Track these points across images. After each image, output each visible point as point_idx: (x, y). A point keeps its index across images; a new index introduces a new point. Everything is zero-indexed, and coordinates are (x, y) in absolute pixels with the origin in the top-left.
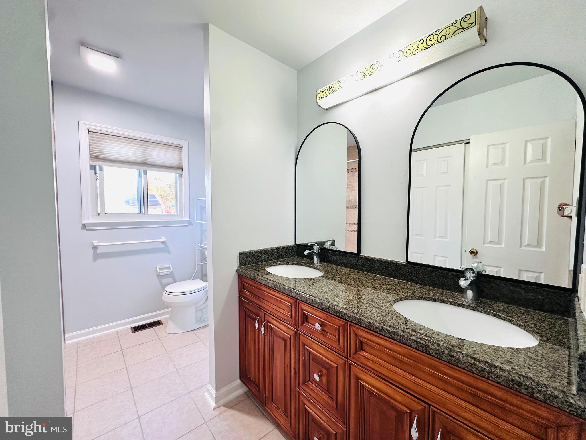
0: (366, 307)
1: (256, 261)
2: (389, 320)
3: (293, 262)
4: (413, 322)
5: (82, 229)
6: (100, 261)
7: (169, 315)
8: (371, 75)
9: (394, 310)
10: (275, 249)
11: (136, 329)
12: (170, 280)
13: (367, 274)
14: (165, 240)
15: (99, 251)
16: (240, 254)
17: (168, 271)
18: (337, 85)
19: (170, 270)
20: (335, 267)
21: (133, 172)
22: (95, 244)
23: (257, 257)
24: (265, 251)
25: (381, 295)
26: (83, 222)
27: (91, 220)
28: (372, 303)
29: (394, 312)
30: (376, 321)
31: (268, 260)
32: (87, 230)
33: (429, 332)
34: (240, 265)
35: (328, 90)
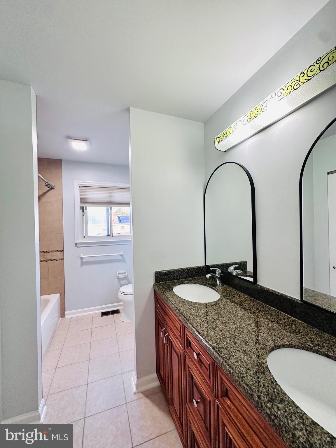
0: (236, 350)
1: (169, 279)
2: (251, 376)
3: (200, 282)
4: (277, 387)
5: (75, 246)
6: (84, 267)
7: (122, 307)
8: (256, 117)
9: (264, 361)
10: (185, 270)
11: (104, 314)
12: (126, 282)
13: (262, 305)
14: (122, 253)
15: (84, 260)
16: (156, 273)
17: (124, 275)
18: (229, 130)
19: (125, 275)
20: (234, 291)
21: (103, 209)
22: (82, 256)
23: (170, 276)
24: (177, 271)
25: (262, 337)
26: (76, 242)
27: (80, 240)
28: (245, 346)
29: (263, 365)
30: (236, 372)
31: (179, 278)
32: (78, 247)
33: (290, 409)
34: (156, 282)
35: (223, 135)
